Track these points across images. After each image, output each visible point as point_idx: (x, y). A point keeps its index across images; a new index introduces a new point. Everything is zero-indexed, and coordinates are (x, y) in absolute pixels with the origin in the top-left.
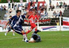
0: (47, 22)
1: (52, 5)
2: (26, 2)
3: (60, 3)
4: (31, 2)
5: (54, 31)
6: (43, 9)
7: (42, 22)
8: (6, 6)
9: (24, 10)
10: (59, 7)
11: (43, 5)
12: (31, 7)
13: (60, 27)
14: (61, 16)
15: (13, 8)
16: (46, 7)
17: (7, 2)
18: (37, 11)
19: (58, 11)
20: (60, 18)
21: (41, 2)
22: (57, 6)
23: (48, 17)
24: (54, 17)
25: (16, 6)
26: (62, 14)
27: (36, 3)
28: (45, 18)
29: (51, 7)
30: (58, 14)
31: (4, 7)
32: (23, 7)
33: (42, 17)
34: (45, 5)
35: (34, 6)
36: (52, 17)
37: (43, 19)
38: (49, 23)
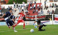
0: (43, 18)
1: (46, 6)
2: (27, 3)
3: (52, 4)
4: (31, 4)
5: (48, 24)
6: (40, 8)
7: (39, 18)
8: (12, 6)
9: (26, 9)
10: (52, 7)
11: (40, 6)
12: (31, 7)
13: (53, 22)
14: (53, 14)
15: (17, 8)
16: (42, 7)
17: (13, 4)
18: (35, 10)
19: (51, 10)
20: (53, 15)
21: (38, 4)
22: (50, 6)
23: (44, 14)
24: (48, 14)
25: (19, 6)
26: (54, 12)
27: (34, 4)
28: (41, 15)
29: (45, 7)
30: (51, 12)
31: (11, 7)
32: (25, 7)
33: (39, 15)
34: (41, 5)
35: (33, 6)
36: (46, 14)
37: (40, 16)
38: (44, 18)
